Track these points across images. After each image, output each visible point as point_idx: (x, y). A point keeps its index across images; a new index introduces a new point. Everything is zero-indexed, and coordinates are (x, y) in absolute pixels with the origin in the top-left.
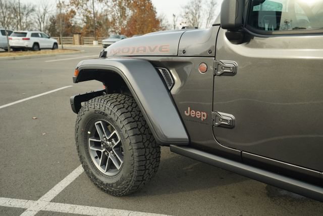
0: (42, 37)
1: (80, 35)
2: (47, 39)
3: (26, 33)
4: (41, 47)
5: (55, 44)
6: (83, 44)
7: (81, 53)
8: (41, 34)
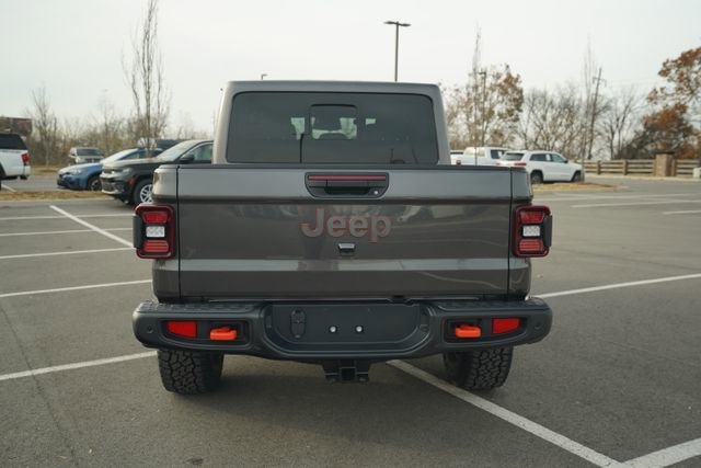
0: (552, 160)
1: (671, 156)
2: (563, 164)
3: (522, 155)
4: (546, 178)
5: (578, 173)
6: (675, 174)
7: (615, 191)
8: (551, 155)
